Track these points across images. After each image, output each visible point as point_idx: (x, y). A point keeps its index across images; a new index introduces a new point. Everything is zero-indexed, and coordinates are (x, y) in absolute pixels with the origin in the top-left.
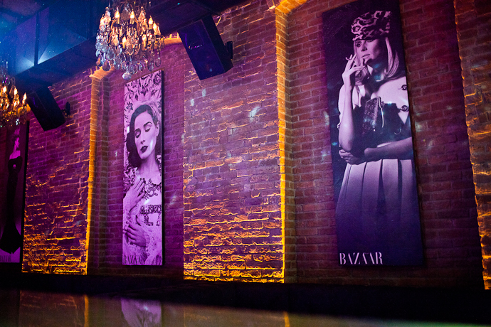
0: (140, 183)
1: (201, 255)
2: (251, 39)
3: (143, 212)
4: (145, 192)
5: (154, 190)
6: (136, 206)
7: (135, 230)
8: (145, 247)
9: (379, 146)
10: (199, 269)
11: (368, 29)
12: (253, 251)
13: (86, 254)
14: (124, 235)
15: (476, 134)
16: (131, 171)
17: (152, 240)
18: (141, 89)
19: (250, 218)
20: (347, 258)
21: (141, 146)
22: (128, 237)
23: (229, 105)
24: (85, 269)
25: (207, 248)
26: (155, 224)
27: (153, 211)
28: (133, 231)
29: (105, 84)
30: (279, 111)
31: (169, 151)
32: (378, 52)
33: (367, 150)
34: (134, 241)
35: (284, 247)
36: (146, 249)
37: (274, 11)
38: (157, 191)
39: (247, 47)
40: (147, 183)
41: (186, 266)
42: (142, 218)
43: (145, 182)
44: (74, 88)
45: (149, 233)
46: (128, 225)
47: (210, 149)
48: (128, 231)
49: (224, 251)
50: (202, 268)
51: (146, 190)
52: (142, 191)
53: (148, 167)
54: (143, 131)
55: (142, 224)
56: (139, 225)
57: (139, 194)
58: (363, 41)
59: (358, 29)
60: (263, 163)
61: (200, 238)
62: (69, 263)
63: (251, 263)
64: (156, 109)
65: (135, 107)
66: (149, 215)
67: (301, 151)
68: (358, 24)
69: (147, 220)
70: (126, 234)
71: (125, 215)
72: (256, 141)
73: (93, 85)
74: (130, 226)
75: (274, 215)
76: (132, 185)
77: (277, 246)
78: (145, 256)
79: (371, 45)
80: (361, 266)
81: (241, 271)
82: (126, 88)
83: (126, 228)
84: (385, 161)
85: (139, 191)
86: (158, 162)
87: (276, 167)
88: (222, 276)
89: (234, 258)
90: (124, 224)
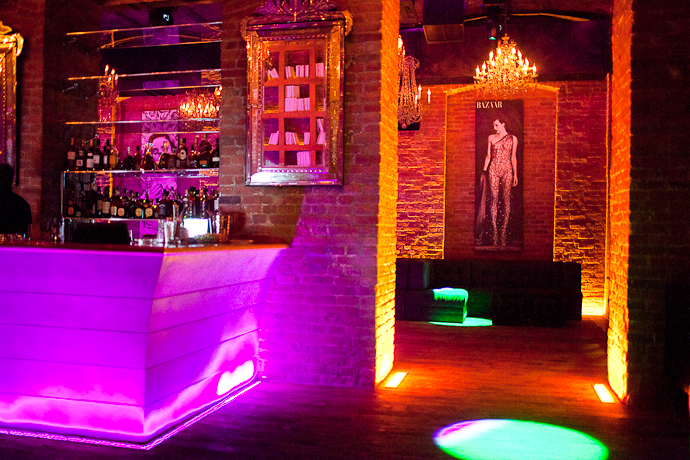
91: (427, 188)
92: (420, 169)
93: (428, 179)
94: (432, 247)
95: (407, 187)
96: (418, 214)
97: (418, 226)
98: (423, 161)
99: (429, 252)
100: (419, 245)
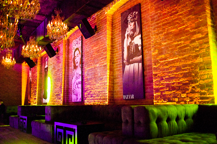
0: (76, 74)
1: (88, 97)
2: (101, 24)
3: (77, 84)
6: (75, 82)
8: (77, 96)
9: (134, 59)
10: (88, 102)
11: (132, 18)
12: (101, 95)
13: (62, 98)
15: (154, 54)
16: (74, 70)
18: (76, 43)
19: (100, 84)
20: (125, 97)
21: (76, 62)
23: (96, 47)
24: (62, 103)
25: (90, 95)
26: (80, 88)
27: (79, 84)
28: (74, 90)
29: (68, 41)
30: (107, 48)
31: (84, 63)
32: (134, 26)
33: (131, 60)
34: (75, 93)
35: (108, 94)
37: (107, 14)
38: (80, 77)
39: (100, 27)
40: (78, 74)
41: (85, 101)
42: (77, 86)
44: (59, 43)
45: (78, 91)
47: (91, 62)
49: (94, 96)
51: (78, 77)
53: (78, 69)
54: (77, 57)
55: (77, 88)
58: (130, 23)
59: (129, 18)
60: (104, 66)
61: (88, 92)
62: (58, 102)
63: (100, 99)
64: (80, 49)
65: (75, 49)
67: (116, 61)
68: (129, 17)
70: (73, 92)
71: (73, 85)
72: (102, 59)
73: (64, 41)
75: (105, 83)
76: (74, 75)
77: (106, 93)
78: (77, 98)
79: (133, 24)
80: (129, 99)
81: (98, 102)
82: (73, 42)
83: (73, 90)
84: (135, 64)
85: (76, 77)
86: (80, 67)
87: (106, 67)
88: (93, 104)
89: (96, 98)
90: (73, 88)
91: (193, 41)
92: (187, 27)
93: (194, 33)
94: (204, 94)
95: (178, 45)
96: (190, 65)
97: (190, 75)
98: (188, 20)
99: (202, 98)
100: (193, 92)
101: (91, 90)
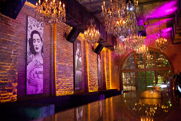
0: (35, 61)
1: (60, 88)
3: (36, 73)
4: (37, 65)
5: (41, 66)
6: (33, 70)
7: (33, 80)
8: (37, 87)
10: (60, 93)
12: (69, 87)
14: (27, 82)
16: (31, 55)
17: (40, 84)
18: (36, 24)
19: (69, 79)
21: (36, 47)
22: (29, 82)
23: (66, 49)
24: (16, 98)
26: (41, 78)
27: (40, 73)
34: (32, 84)
36: (38, 87)
38: (42, 66)
40: (38, 62)
41: (57, 92)
42: (36, 75)
43: (37, 62)
45: (39, 81)
46: (29, 77)
47: (62, 59)
48: (29, 80)
50: (60, 92)
51: (38, 65)
52: (36, 65)
53: (38, 56)
54: (37, 41)
55: (36, 78)
56: (35, 78)
57: (35, 66)
60: (71, 67)
61: (60, 84)
65: (33, 29)
66: (39, 74)
69: (38, 76)
70: (29, 81)
71: (28, 73)
74: (30, 78)
76: (32, 61)
77: (73, 86)
78: (37, 90)
81: (68, 92)
83: (29, 79)
85: (35, 64)
88: (64, 94)
89: (66, 89)
90: (27, 77)
101: (62, 83)
